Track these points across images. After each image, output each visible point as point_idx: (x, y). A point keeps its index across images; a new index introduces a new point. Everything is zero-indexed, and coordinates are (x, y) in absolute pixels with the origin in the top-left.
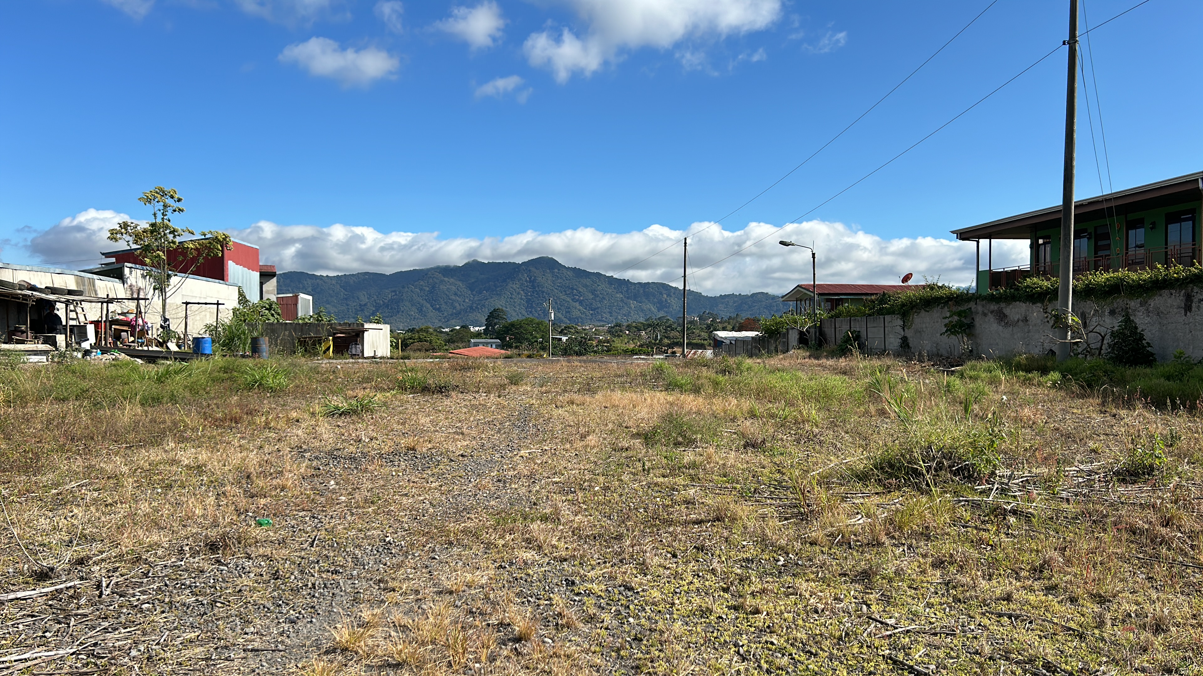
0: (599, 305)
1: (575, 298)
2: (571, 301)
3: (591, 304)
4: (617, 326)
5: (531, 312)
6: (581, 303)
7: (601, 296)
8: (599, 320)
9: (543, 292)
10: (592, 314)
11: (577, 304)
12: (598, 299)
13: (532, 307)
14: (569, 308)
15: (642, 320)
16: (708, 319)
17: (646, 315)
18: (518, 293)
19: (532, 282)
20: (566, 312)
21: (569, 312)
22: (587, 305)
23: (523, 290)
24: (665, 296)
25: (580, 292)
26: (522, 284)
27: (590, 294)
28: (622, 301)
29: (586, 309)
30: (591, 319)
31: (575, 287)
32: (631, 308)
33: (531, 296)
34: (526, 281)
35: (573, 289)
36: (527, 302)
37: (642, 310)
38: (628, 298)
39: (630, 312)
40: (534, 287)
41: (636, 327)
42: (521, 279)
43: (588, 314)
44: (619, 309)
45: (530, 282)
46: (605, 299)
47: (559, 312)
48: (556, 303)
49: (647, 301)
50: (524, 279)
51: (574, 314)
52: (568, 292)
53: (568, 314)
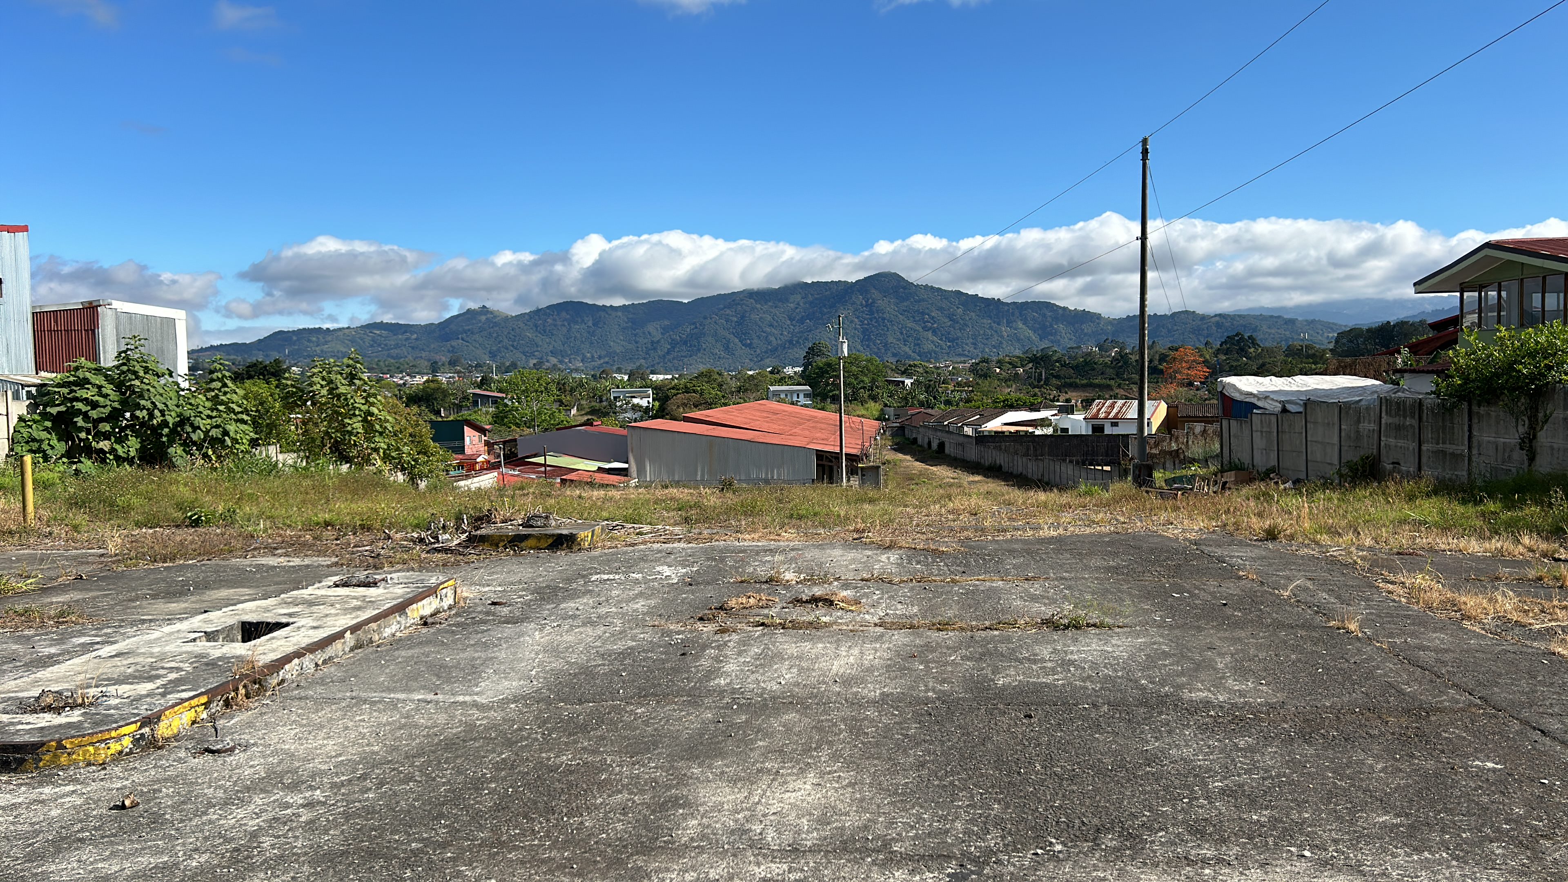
0: (959, 334)
1: (926, 326)
2: (921, 330)
3: (949, 333)
4: (983, 361)
5: (868, 346)
6: (934, 332)
7: (962, 322)
8: (960, 355)
9: (884, 319)
10: (949, 347)
11: (930, 334)
12: (957, 326)
13: (869, 339)
14: (919, 339)
15: (1018, 353)
16: (1111, 350)
17: (1023, 346)
18: (852, 322)
19: (870, 305)
20: (915, 345)
21: (918, 345)
22: (942, 335)
23: (857, 318)
24: (1050, 319)
25: (933, 317)
26: (857, 309)
27: (946, 320)
28: (991, 328)
29: (941, 339)
30: (948, 353)
31: (927, 311)
32: (1002, 337)
33: (868, 324)
34: (862, 305)
35: (923, 313)
36: (863, 333)
37: (1018, 340)
38: (999, 324)
39: (1001, 343)
40: (871, 313)
41: (1010, 363)
42: (855, 303)
43: (944, 346)
44: (987, 339)
45: (866, 306)
46: (967, 326)
47: (905, 345)
48: (902, 333)
49: (1024, 327)
50: (859, 303)
51: (925, 347)
52: (917, 319)
53: (917, 347)
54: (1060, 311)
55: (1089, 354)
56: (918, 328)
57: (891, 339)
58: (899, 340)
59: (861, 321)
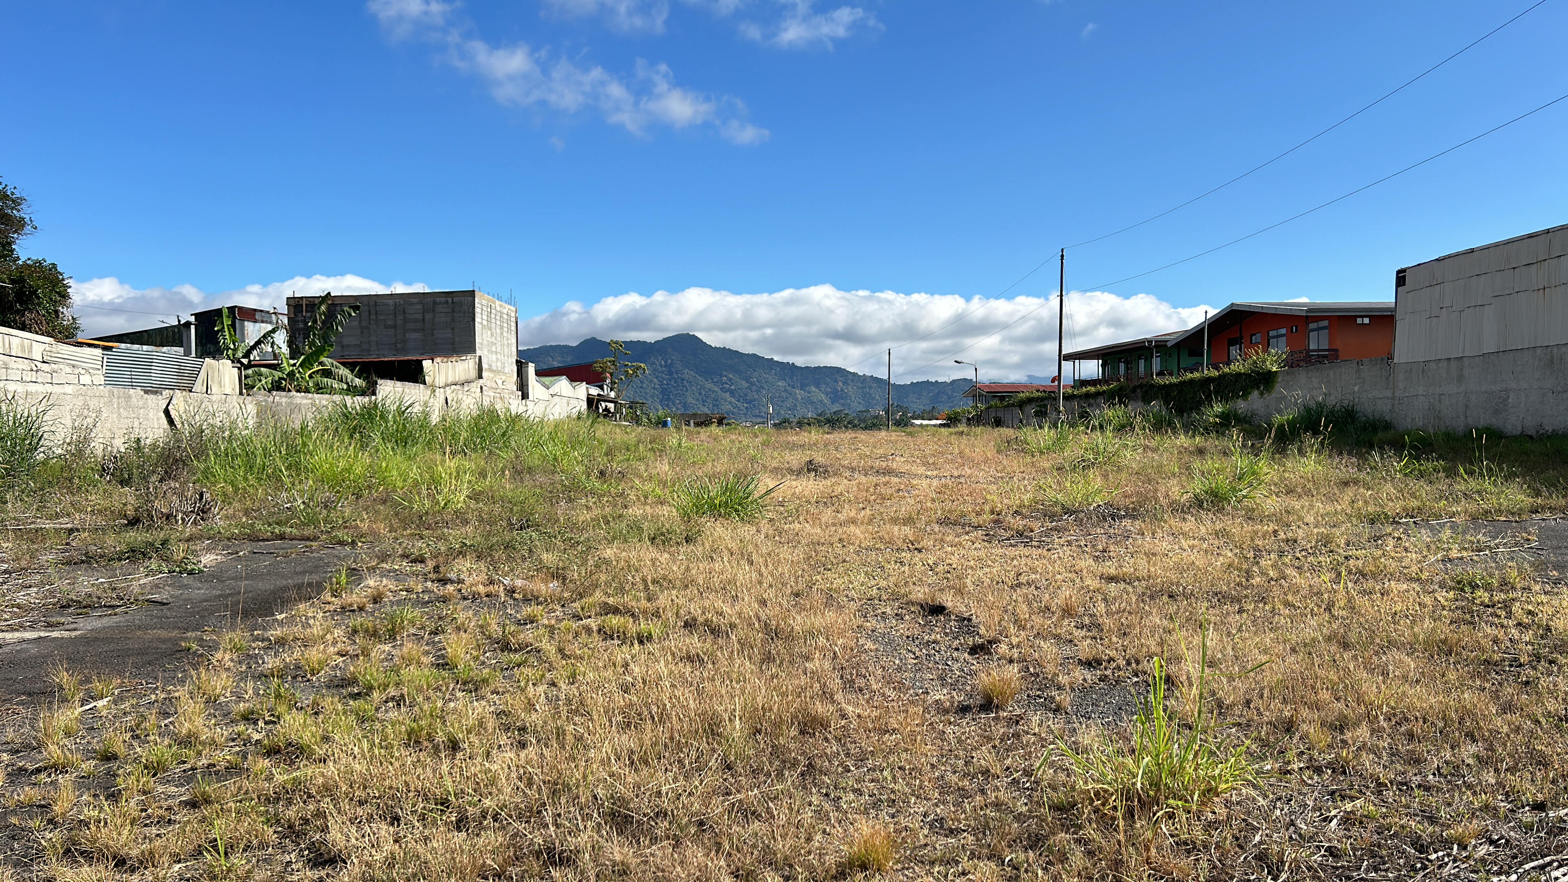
0: (756, 396)
1: (724, 388)
2: (719, 391)
3: (746, 395)
4: (781, 423)
5: (666, 405)
6: (732, 393)
7: (759, 384)
8: (757, 416)
9: (683, 380)
10: (746, 408)
11: (727, 395)
12: (754, 388)
13: (668, 399)
14: (717, 400)
15: (814, 415)
16: (897, 414)
17: (816, 408)
18: (651, 382)
19: (669, 366)
20: (713, 406)
21: (717, 405)
22: (740, 397)
23: (657, 378)
24: (840, 384)
25: (731, 380)
26: (655, 370)
27: (743, 383)
28: (788, 391)
29: (739, 401)
30: (746, 415)
31: (725, 373)
32: (799, 400)
33: (667, 384)
34: (661, 365)
35: (722, 376)
36: (663, 392)
37: (815, 403)
38: (793, 388)
39: (798, 405)
40: (670, 373)
42: (654, 363)
43: (742, 408)
44: (782, 401)
45: (665, 367)
46: (763, 388)
47: (704, 405)
48: (700, 394)
49: (817, 390)
50: (658, 363)
51: (723, 407)
52: (715, 380)
53: (715, 408)
54: (850, 377)
55: (876, 417)
56: (716, 389)
57: (690, 400)
58: (698, 400)
59: (660, 381)
